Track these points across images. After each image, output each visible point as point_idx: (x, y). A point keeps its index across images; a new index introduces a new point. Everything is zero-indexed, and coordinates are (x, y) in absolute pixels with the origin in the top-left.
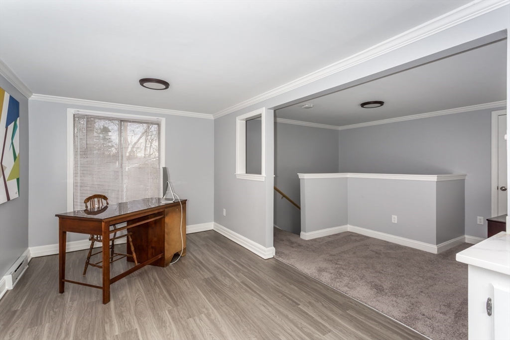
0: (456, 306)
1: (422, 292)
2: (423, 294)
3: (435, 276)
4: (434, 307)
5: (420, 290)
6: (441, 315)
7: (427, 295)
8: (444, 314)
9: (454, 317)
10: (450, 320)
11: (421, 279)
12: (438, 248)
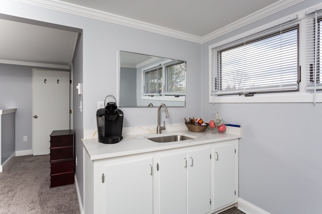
0: (36, 199)
1: (10, 205)
2: (12, 206)
3: (12, 188)
4: (25, 209)
5: (7, 204)
6: (33, 211)
7: (15, 204)
8: (34, 209)
9: (40, 206)
10: (39, 210)
11: (3, 196)
12: (3, 168)
